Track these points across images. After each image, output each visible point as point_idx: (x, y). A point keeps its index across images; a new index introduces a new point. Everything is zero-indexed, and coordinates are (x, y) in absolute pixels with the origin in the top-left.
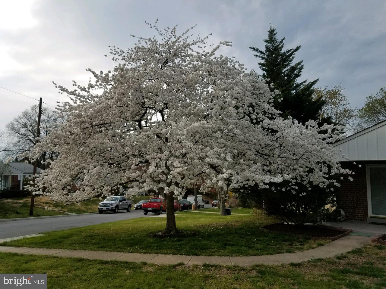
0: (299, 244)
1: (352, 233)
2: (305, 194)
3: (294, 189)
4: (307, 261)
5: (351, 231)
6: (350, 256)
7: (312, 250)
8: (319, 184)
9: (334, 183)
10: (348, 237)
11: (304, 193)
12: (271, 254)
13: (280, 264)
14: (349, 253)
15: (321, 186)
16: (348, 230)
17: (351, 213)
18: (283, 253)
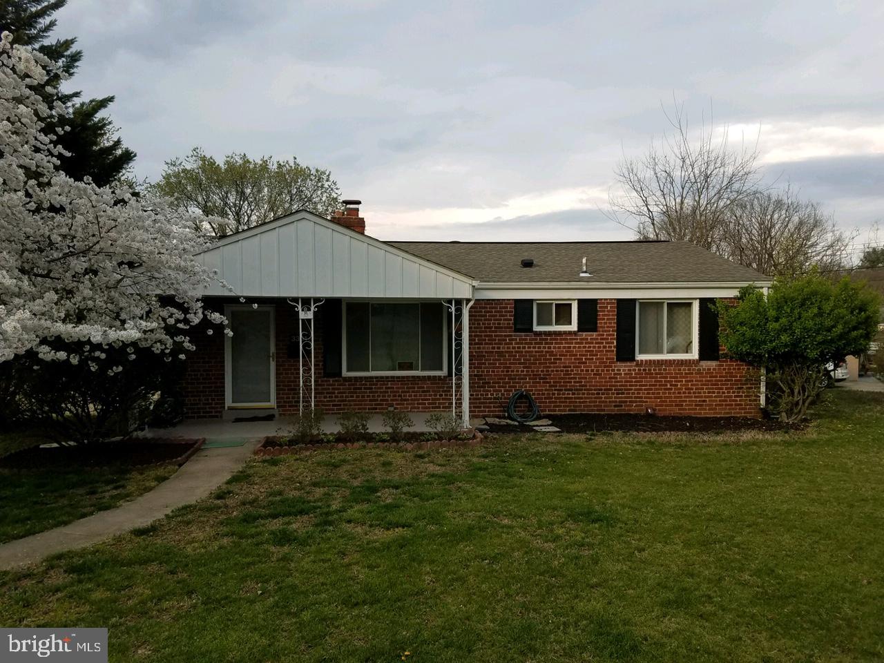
0: (112, 486)
1: (205, 444)
2: (120, 369)
3: (97, 360)
4: (164, 517)
5: (204, 441)
6: (235, 488)
7: (152, 492)
8: (152, 346)
9: (184, 342)
10: (204, 453)
11: (117, 367)
12: (65, 523)
13: (107, 538)
14: (228, 482)
15: (158, 349)
16: (199, 440)
17: (191, 404)
18: (93, 515)
